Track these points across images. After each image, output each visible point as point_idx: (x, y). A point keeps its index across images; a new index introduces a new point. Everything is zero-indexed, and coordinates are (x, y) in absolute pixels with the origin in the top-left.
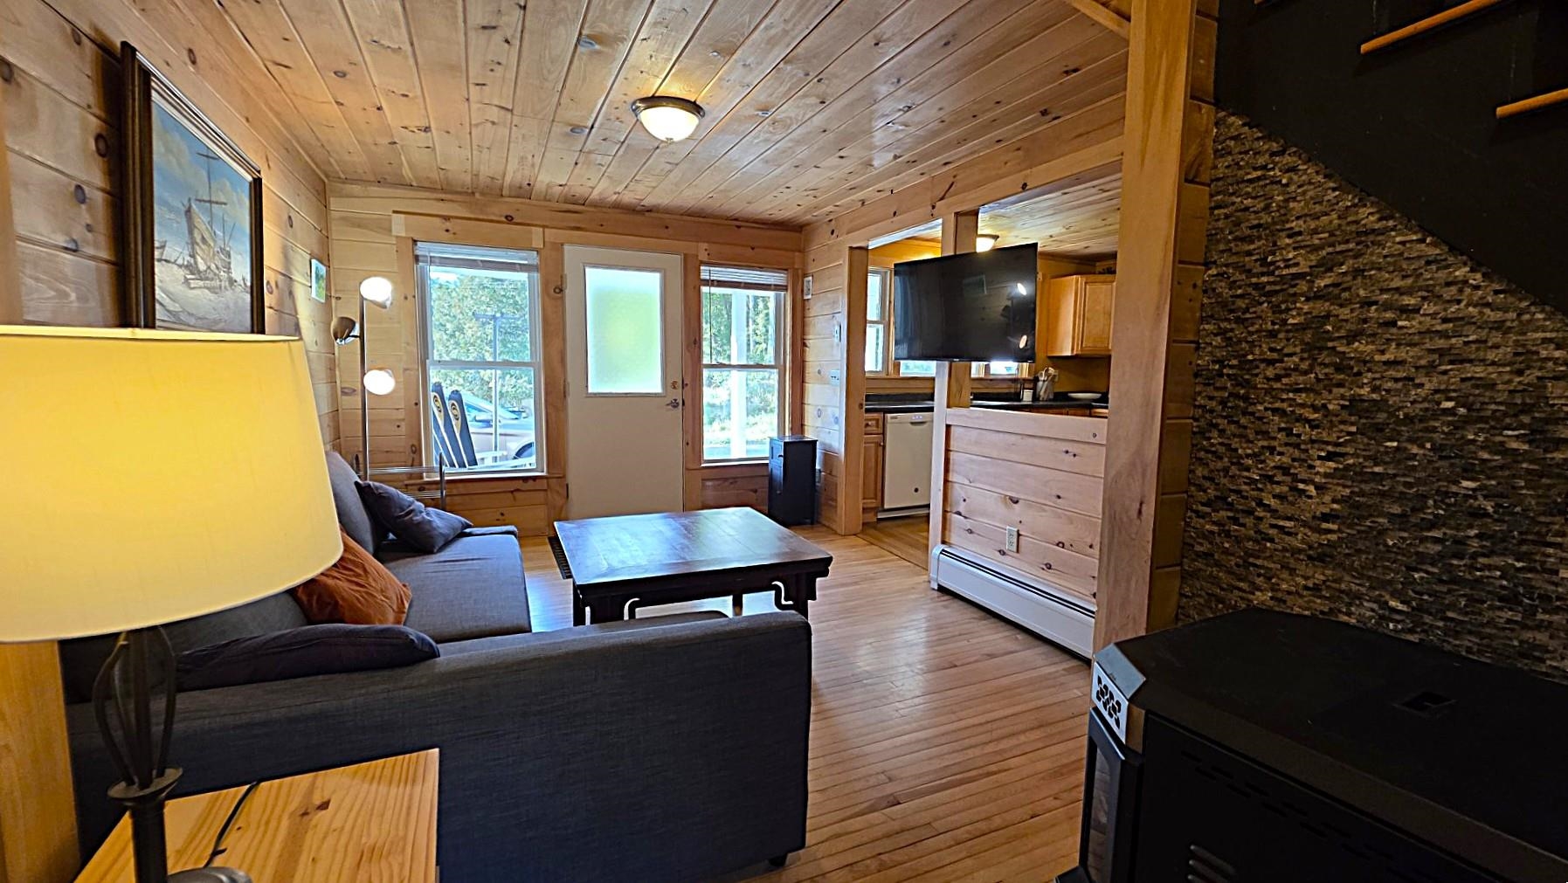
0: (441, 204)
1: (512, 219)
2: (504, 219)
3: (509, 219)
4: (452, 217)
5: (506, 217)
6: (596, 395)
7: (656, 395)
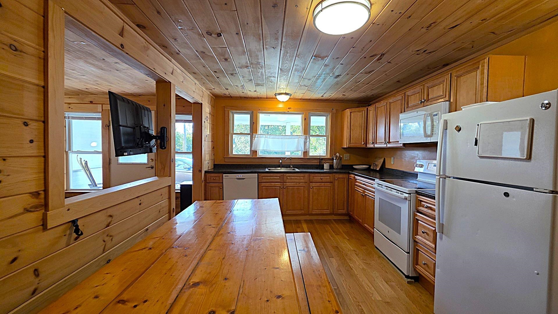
0: (70, 99)
1: (92, 102)
2: (90, 103)
3: (91, 102)
4: (72, 103)
5: (90, 102)
6: (121, 164)
7: (144, 164)
